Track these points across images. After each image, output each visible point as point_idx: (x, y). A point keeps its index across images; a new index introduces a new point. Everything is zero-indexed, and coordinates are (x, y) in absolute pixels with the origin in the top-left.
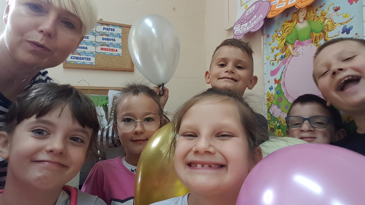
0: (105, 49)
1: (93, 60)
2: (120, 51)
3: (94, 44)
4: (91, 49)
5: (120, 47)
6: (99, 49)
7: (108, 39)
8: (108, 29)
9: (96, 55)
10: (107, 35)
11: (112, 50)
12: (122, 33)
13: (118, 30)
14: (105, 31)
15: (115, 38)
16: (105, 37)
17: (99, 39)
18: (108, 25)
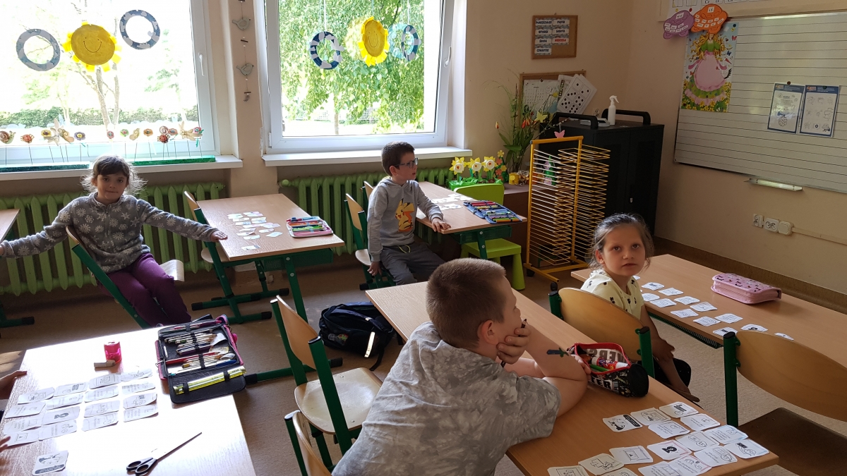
0: (558, 40)
1: (550, 50)
2: (567, 40)
3: (551, 37)
4: (549, 41)
5: (568, 37)
6: (554, 42)
7: (560, 31)
8: (560, 22)
9: (552, 46)
10: (560, 28)
11: (562, 40)
12: (570, 24)
13: (567, 22)
14: (559, 24)
15: (565, 30)
16: (558, 29)
17: (555, 32)
18: (560, 19)
